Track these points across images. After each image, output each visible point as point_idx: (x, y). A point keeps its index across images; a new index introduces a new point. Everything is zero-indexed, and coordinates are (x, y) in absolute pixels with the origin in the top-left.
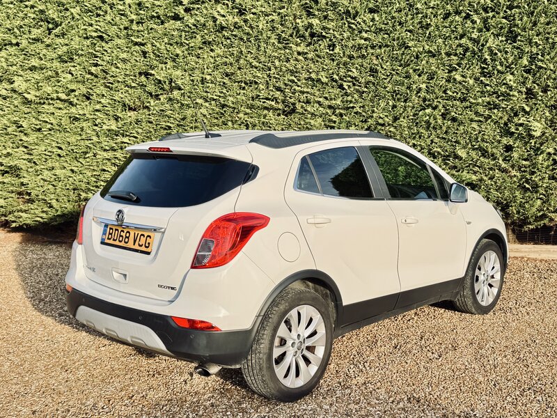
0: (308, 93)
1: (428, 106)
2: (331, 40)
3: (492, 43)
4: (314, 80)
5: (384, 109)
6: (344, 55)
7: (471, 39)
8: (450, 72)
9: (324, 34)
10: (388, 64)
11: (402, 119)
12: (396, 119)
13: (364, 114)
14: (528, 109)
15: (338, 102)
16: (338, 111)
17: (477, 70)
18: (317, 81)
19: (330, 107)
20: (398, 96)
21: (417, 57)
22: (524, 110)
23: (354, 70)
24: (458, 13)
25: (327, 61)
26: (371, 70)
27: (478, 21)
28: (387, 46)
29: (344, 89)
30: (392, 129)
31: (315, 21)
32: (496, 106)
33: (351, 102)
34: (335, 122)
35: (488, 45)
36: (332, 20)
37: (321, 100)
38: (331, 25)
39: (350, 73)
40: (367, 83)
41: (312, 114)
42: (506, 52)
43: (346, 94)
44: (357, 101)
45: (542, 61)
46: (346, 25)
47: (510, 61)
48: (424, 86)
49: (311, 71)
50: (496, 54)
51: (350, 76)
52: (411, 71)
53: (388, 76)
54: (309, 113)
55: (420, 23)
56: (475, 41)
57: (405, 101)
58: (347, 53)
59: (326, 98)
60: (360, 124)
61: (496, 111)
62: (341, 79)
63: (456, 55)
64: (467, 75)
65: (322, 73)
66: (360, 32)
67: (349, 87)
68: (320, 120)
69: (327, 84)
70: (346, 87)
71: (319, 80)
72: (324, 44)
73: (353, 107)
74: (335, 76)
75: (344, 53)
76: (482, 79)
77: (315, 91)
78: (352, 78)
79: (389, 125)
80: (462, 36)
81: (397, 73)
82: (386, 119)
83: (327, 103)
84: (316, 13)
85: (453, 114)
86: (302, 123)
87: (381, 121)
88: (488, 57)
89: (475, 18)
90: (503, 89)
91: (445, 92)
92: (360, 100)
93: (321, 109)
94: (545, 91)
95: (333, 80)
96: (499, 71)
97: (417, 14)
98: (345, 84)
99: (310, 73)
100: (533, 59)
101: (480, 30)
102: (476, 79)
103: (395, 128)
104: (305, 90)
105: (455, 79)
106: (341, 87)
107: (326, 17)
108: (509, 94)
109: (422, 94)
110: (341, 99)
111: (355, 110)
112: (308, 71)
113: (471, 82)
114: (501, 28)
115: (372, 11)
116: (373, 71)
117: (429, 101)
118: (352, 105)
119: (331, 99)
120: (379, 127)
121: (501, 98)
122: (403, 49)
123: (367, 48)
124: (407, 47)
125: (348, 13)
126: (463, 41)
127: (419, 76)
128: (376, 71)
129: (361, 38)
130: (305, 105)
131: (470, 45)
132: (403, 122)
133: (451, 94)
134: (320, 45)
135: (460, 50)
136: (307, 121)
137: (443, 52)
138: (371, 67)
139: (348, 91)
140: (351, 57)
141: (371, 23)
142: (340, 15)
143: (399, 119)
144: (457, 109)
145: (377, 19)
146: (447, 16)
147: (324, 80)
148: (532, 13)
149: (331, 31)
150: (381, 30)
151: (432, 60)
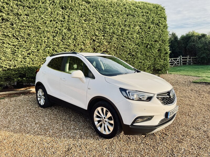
0: (4, 40)
1: (48, 47)
2: (11, 22)
3: (65, 31)
4: (5, 35)
5: (34, 47)
6: (17, 28)
7: (59, 29)
8: (53, 37)
9: (8, 20)
10: (34, 33)
11: (40, 50)
12: (38, 50)
13: (27, 48)
14: (75, 49)
16: (16, 47)
17: (61, 38)
18: (7, 36)
19: (13, 45)
20: (38, 43)
21: (43, 32)
22: (74, 49)
23: (22, 34)
24: (54, 21)
25: (11, 29)
26: (28, 34)
27: (60, 24)
28: (33, 27)
29: (18, 39)
30: (37, 53)
31: (4, 15)
32: (67, 48)
33: (22, 44)
34: (16, 50)
35: (63, 31)
36: (11, 16)
37: (9, 42)
38: (11, 17)
39: (20, 34)
40: (27, 39)
41: (6, 47)
42: (68, 34)
43: (19, 41)
44: (24, 44)
45: (77, 37)
46: (17, 18)
47: (69, 36)
48: (46, 41)
49: (4, 32)
50: (66, 34)
51: (20, 35)
52: (42, 36)
53: (34, 36)
54: (5, 47)
55: (43, 22)
56: (60, 30)
57: (40, 45)
58: (18, 27)
59: (12, 42)
60: (26, 52)
61: (67, 49)
62: (17, 36)
63: (55, 33)
64: (58, 39)
65: (9, 33)
66: (23, 21)
67: (20, 39)
68: (10, 50)
69: (11, 37)
70: (19, 39)
71: (8, 36)
73: (23, 46)
74: (14, 35)
75: (17, 27)
76: (63, 40)
77: (6, 39)
78: (21, 36)
79: (36, 52)
80: (56, 28)
81: (37, 36)
82: (35, 50)
83: (12, 44)
84: (4, 12)
85: (56, 50)
86: (2, 50)
87: (33, 51)
88: (64, 34)
89: (59, 23)
90: (68, 44)
91: (53, 43)
92: (25, 43)
93: (9, 46)
94: (78, 45)
95: (14, 36)
96: (67, 39)
97: (42, 19)
99: (4, 33)
100: (75, 36)
101: (61, 27)
103: (38, 53)
104: (3, 38)
105: (55, 40)
107: (8, 14)
108: (70, 45)
109: (46, 43)
110: (17, 43)
111: (23, 47)
112: (3, 32)
113: (60, 41)
114: (66, 27)
115: (26, 15)
116: (29, 35)
117: (48, 45)
118: (22, 45)
119: (14, 43)
120: (33, 53)
121: (68, 46)
122: (39, 29)
123: (26, 27)
124: (40, 28)
125: (18, 14)
126: (56, 29)
127: (44, 38)
128: (30, 35)
129: (23, 23)
130: (2, 44)
131: (59, 30)
132: (41, 51)
133: (55, 44)
134: (7, 23)
135: (56, 32)
136: (4, 50)
137: (51, 31)
139: (20, 40)
140: (20, 29)
141: (27, 19)
142: (14, 14)
143: (39, 50)
144: (57, 48)
145: (29, 18)
146: (51, 21)
147: (10, 36)
148: (74, 24)
149: (11, 19)
150: (30, 22)
151: (48, 33)
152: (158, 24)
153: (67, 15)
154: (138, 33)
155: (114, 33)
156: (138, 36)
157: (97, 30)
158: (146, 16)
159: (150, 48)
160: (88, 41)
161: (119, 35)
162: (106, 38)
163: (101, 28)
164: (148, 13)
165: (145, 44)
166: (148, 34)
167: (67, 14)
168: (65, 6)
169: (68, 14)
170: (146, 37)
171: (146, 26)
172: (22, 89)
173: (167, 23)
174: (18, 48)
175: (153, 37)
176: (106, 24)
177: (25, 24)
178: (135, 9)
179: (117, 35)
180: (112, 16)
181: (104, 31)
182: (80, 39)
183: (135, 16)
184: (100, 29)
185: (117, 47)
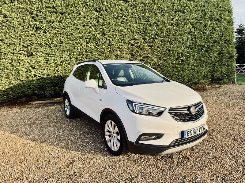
0: (37, 48)
1: (81, 54)
2: (44, 30)
3: (98, 36)
4: (39, 44)
5: (66, 55)
6: (50, 36)
7: (92, 34)
8: (87, 44)
9: (42, 28)
10: (66, 40)
11: (73, 58)
12: (71, 58)
13: (59, 56)
14: (110, 56)
15: (50, 52)
16: (49, 55)
17: (95, 44)
18: (40, 44)
19: (46, 54)
20: (71, 51)
21: (76, 38)
22: (108, 56)
23: (54, 41)
24: (87, 26)
25: (44, 37)
26: (61, 41)
27: (94, 29)
28: (66, 34)
29: (51, 48)
30: (70, 62)
31: (38, 23)
32: (101, 55)
33: (54, 52)
34: (49, 59)
35: (97, 36)
36: (44, 23)
37: (42, 51)
38: (44, 25)
39: (53, 42)
40: (60, 46)
41: (40, 56)
42: (103, 39)
43: (52, 49)
44: (56, 52)
45: (112, 42)
46: (50, 26)
47: (104, 42)
48: (79, 48)
49: (38, 40)
50: (100, 39)
51: (53, 43)
52: (74, 43)
53: (66, 44)
54: (38, 56)
55: (76, 27)
56: (93, 35)
57: (73, 53)
58: (51, 35)
59: (45, 51)
60: (58, 60)
61: (101, 57)
62: (50, 44)
63: (88, 39)
64: (92, 45)
65: (42, 42)
66: (55, 28)
67: (53, 47)
68: (43, 58)
69: (44, 46)
70: (52, 47)
71: (41, 44)
72: (42, 31)
73: (55, 54)
74: (47, 43)
75: (50, 35)
76: (97, 47)
77: (40, 48)
78: (54, 44)
79: (69, 60)
80: (89, 33)
81: (70, 43)
82: (67, 58)
83: (45, 52)
84: (38, 20)
85: (89, 57)
86: (36, 59)
87: (66, 59)
88: (98, 40)
89: (93, 28)
90: (103, 50)
91: (86, 50)
92: (58, 52)
93: (43, 54)
94: (114, 51)
95: (47, 44)
96: (101, 45)
97: (75, 24)
98: (51, 46)
99: (38, 41)
100: (110, 41)
101: (94, 32)
102: (95, 47)
103: (71, 61)
104: (36, 47)
105: (89, 46)
106: (50, 47)
107: (42, 22)
108: (104, 52)
109: (79, 50)
110: (50, 51)
111: (56, 55)
112: (37, 41)
113: (93, 47)
114: (100, 32)
115: (59, 22)
116: (61, 42)
117: (81, 53)
118: (55, 53)
119: (47, 51)
120: (65, 61)
121: (102, 53)
122: (71, 35)
123: (58, 34)
124: (72, 35)
125: (50, 21)
126: (90, 34)
127: (77, 44)
128: (63, 42)
129: (56, 30)
130: (36, 53)
131: (92, 36)
132: (73, 59)
133: (88, 51)
134: (40, 32)
135: (89, 37)
136: (38, 58)
137: (84, 37)
138: (60, 41)
139: (53, 48)
140: (53, 37)
141: (59, 26)
142: (47, 22)
143: (72, 58)
144: (90, 56)
145: (61, 24)
146: (84, 26)
147: (43, 44)
148: (109, 28)
149: (44, 27)
150: (63, 28)
151: (81, 40)
152: (218, 19)
153: (101, 18)
154: (190, 32)
155: (157, 34)
156: (189, 36)
157: (136, 32)
158: (202, 11)
159: (206, 51)
160: (125, 47)
161: (164, 37)
162: (146, 41)
164: (204, 6)
165: (199, 46)
166: (204, 33)
167: (101, 16)
168: (99, 8)
169: (102, 17)
170: (201, 37)
171: (201, 23)
172: (59, 99)
173: (233, 17)
174: (51, 57)
175: (211, 37)
176: (147, 24)
177: (57, 31)
178: (186, 3)
179: (161, 37)
180: (156, 14)
181: (145, 32)
182: (116, 44)
183: (185, 12)
184: (140, 31)
185: (162, 52)
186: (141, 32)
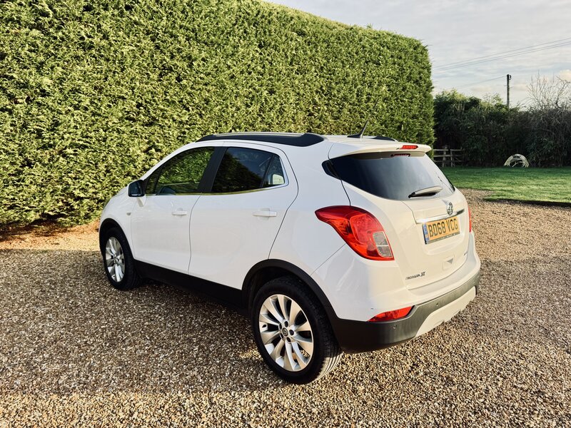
18: (170, 103)
29: (189, 111)
52: (228, 104)
66: (197, 72)
67: (193, 109)
72: (174, 76)
74: (184, 101)
84: (167, 52)
88: (264, 102)
99: (167, 96)
107: (172, 57)
116: (207, 101)
138: (205, 98)
152: (417, 81)
153: (267, 60)
154: (385, 99)
155: (345, 98)
156: (385, 105)
157: (317, 92)
158: (399, 65)
159: (405, 131)
160: (301, 116)
161: (353, 104)
162: (331, 108)
163: (324, 88)
164: (401, 58)
165: (397, 122)
166: (402, 101)
167: (267, 57)
168: (264, 42)
169: (270, 58)
170: (399, 107)
171: (398, 84)
173: (431, 78)
174: (188, 129)
175: (410, 109)
176: (331, 79)
177: (201, 78)
178: (379, 50)
179: (350, 104)
180: (343, 62)
181: (329, 95)
182: (290, 111)
183: (380, 64)
184: (323, 90)
185: (350, 129)
186: (323, 93)
